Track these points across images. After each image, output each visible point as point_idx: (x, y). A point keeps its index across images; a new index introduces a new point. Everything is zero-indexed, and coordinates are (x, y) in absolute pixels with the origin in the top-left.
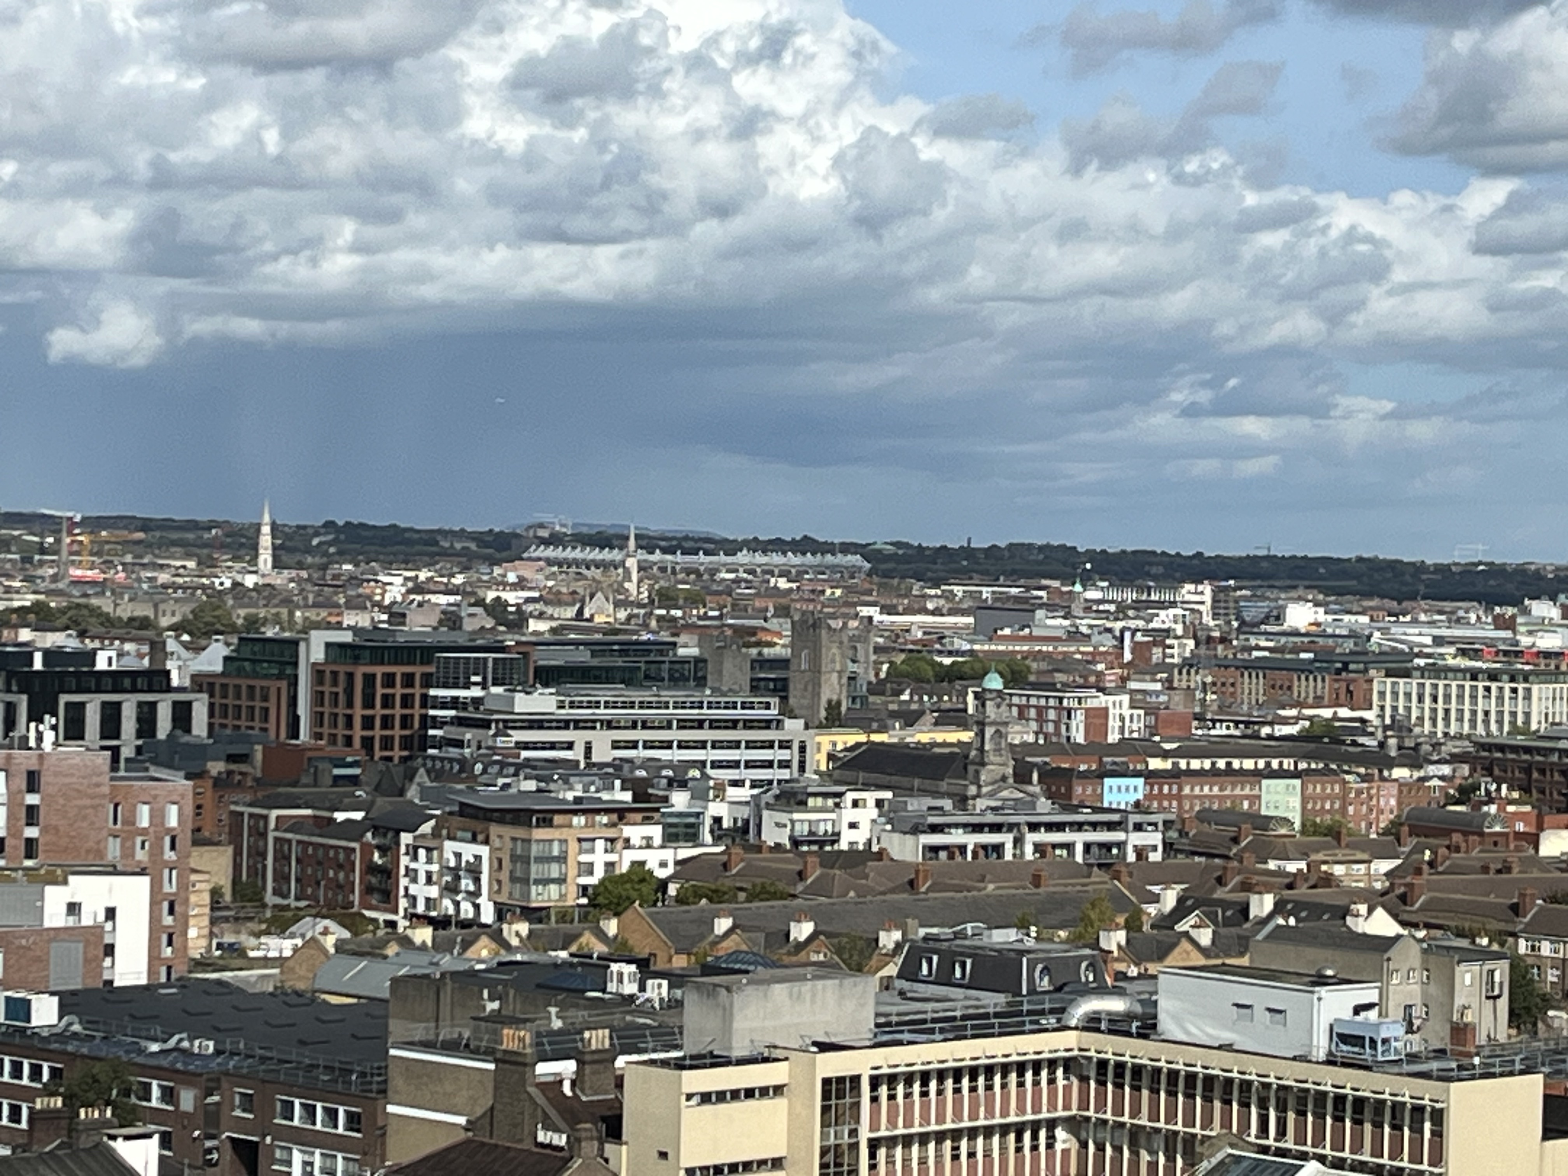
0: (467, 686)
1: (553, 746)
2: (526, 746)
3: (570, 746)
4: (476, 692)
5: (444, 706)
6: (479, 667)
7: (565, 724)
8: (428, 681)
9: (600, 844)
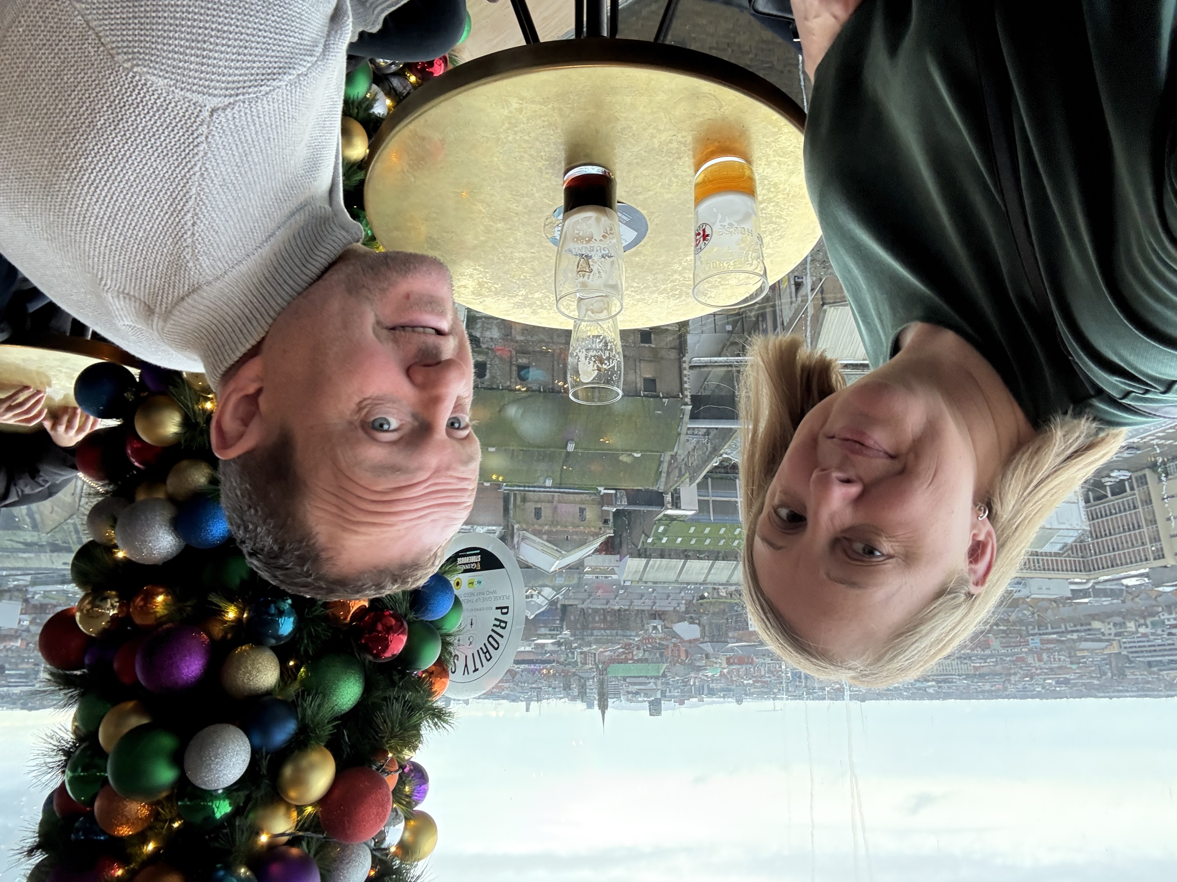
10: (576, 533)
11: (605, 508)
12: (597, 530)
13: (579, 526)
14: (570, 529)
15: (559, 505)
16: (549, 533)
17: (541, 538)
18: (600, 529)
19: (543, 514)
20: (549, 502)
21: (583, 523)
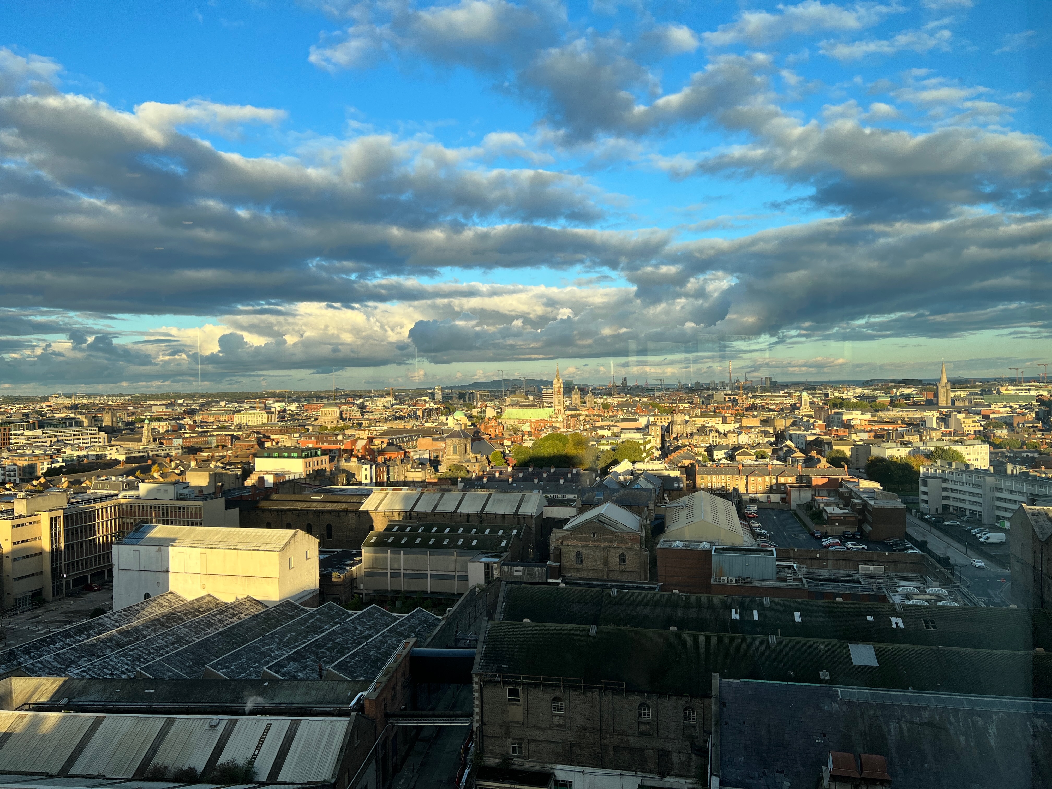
0: (19, 430)
1: (42, 442)
2: (35, 443)
3: (46, 442)
4: (22, 431)
5: (14, 435)
6: (23, 426)
7: (45, 437)
8: (10, 430)
9: (45, 463)
10: (584, 540)
11: (558, 564)
12: (565, 543)
13: (583, 546)
14: (591, 544)
15: (602, 567)
16: (612, 540)
18: (562, 543)
19: (618, 560)
20: (613, 571)
21: (578, 549)
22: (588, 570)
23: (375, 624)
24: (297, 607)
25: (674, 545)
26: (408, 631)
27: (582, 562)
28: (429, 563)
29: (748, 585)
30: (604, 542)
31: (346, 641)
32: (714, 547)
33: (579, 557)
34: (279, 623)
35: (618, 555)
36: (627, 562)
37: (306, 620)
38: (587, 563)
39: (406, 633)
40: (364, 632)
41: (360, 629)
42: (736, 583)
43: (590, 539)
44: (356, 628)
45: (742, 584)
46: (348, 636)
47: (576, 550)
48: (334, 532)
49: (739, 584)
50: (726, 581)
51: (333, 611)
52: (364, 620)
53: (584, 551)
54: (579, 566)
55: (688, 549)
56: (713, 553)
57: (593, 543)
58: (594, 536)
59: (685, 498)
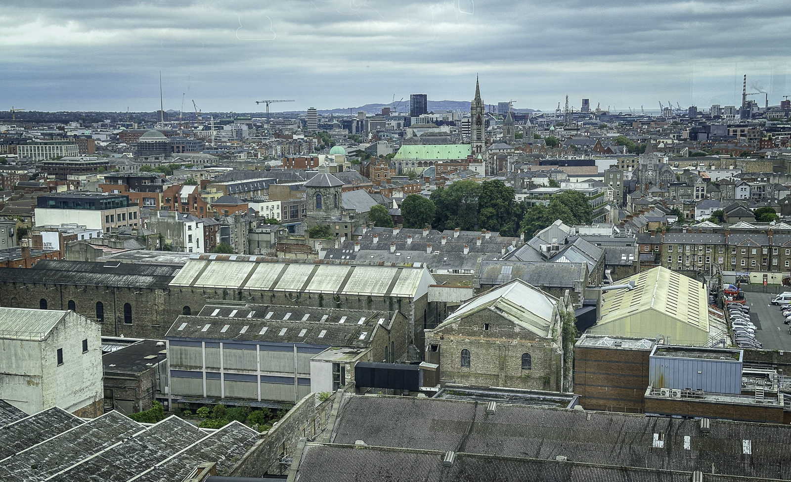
10: (473, 334)
11: (435, 366)
12: (446, 336)
13: (471, 343)
14: (482, 339)
15: (495, 371)
16: (512, 336)
17: (523, 328)
18: (442, 338)
19: (520, 361)
20: (512, 378)
21: (464, 347)
22: (477, 376)
23: (173, 442)
24: (68, 417)
25: (599, 344)
26: (216, 452)
27: (469, 363)
28: (259, 360)
29: (697, 400)
30: (501, 337)
31: (129, 465)
32: (656, 346)
33: (465, 356)
34: (39, 437)
35: (520, 355)
36: (533, 365)
37: (77, 435)
38: (477, 365)
39: (213, 455)
40: (156, 452)
41: (150, 448)
42: (682, 396)
43: (481, 333)
44: (145, 447)
45: (689, 399)
46: (133, 457)
47: (461, 348)
48: (134, 316)
49: (684, 399)
50: (667, 394)
51: (117, 423)
52: (158, 436)
53: (473, 350)
54: (465, 369)
55: (619, 348)
56: (651, 355)
57: (485, 339)
58: (487, 328)
59: (635, 278)
